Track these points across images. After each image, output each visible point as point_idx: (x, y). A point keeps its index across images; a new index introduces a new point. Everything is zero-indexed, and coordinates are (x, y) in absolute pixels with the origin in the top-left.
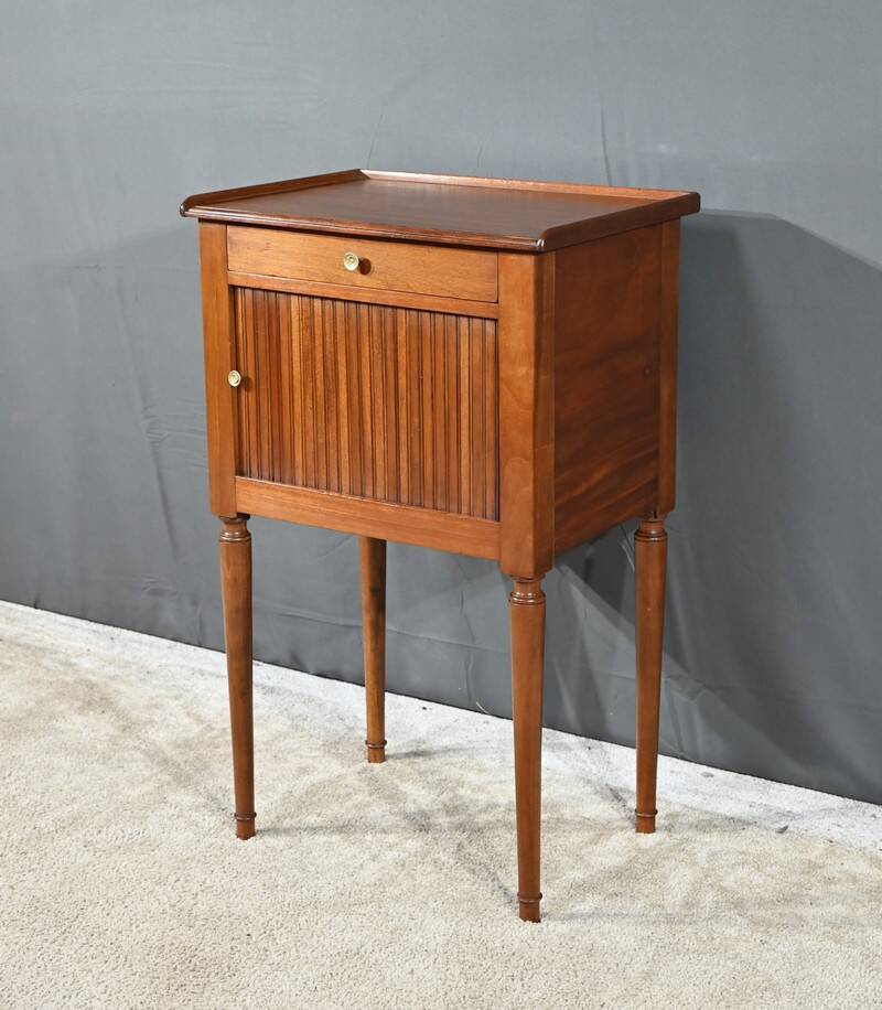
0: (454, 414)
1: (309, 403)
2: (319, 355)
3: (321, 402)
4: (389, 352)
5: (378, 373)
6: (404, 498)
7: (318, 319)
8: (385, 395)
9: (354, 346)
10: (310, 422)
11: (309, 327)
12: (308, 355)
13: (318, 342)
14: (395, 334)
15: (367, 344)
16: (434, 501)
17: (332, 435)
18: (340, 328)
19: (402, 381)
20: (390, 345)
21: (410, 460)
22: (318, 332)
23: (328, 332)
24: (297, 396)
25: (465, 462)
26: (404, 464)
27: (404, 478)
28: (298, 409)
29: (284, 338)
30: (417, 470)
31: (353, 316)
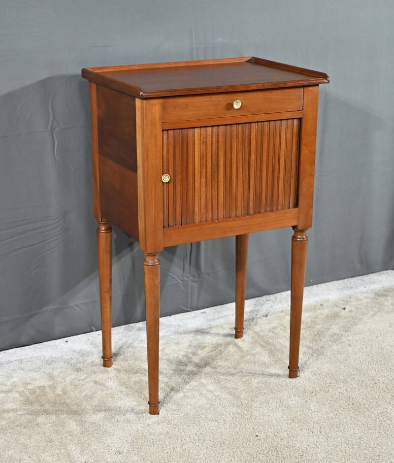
0: (277, 166)
1: (203, 180)
2: (209, 155)
3: (209, 177)
4: (246, 145)
5: (240, 156)
6: (251, 211)
7: (209, 138)
8: (243, 166)
9: (228, 146)
10: (203, 190)
11: (204, 142)
12: (203, 157)
13: (209, 148)
14: (250, 135)
15: (235, 144)
16: (265, 209)
17: (215, 193)
18: (221, 140)
19: (253, 157)
20: (247, 141)
21: (255, 193)
22: (209, 143)
23: (214, 142)
24: (197, 178)
25: (281, 186)
26: (252, 196)
27: (251, 203)
28: (197, 185)
29: (190, 151)
30: (258, 196)
31: (229, 132)
